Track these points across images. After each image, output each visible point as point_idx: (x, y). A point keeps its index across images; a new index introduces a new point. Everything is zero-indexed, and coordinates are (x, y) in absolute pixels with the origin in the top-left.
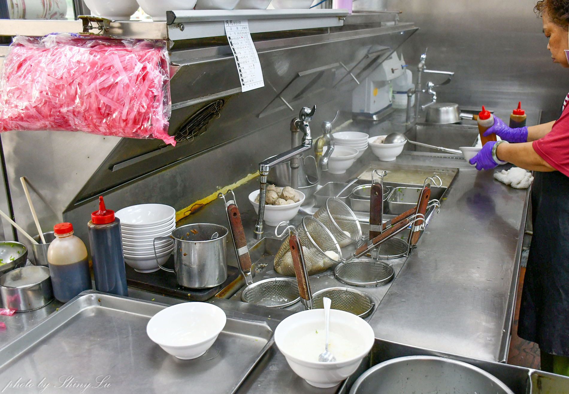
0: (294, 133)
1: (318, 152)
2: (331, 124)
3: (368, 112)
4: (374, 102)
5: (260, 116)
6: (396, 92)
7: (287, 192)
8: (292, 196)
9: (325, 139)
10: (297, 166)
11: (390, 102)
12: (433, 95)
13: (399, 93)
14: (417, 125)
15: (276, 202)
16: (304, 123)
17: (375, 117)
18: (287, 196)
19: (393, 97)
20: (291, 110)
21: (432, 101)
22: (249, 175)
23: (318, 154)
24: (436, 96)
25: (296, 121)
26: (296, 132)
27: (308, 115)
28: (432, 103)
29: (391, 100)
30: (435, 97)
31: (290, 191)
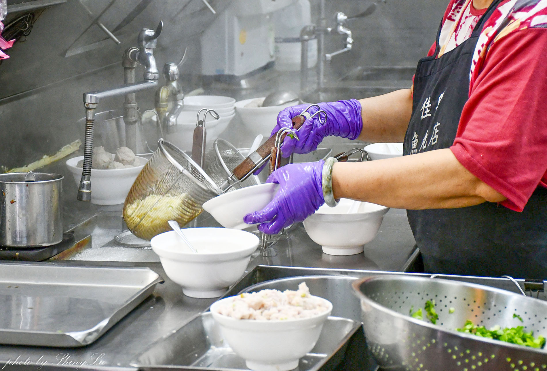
0: (129, 71)
1: (160, 107)
2: (178, 67)
3: (231, 73)
4: (242, 54)
5: (68, 55)
6: (281, 40)
7: (124, 153)
8: (131, 159)
9: (170, 89)
10: (134, 120)
11: (272, 57)
12: (346, 36)
13: (287, 40)
14: (320, 93)
15: (109, 166)
16: (146, 51)
17: (244, 83)
18: (124, 159)
19: (277, 50)
20: (117, 43)
21: (346, 47)
22: (45, 156)
23: (161, 109)
24: (352, 38)
25: (131, 51)
26: (131, 68)
27: (149, 39)
28: (346, 50)
29: (272, 53)
30: (350, 40)
31: (126, 153)
